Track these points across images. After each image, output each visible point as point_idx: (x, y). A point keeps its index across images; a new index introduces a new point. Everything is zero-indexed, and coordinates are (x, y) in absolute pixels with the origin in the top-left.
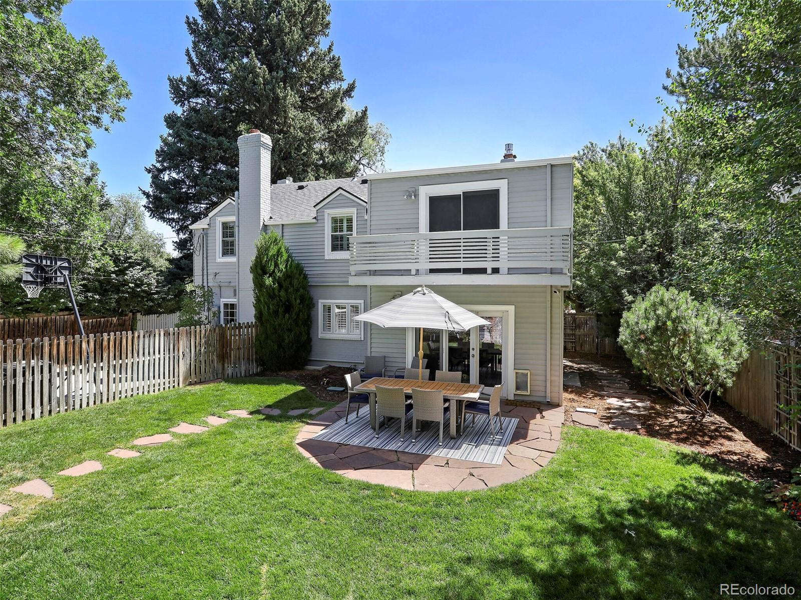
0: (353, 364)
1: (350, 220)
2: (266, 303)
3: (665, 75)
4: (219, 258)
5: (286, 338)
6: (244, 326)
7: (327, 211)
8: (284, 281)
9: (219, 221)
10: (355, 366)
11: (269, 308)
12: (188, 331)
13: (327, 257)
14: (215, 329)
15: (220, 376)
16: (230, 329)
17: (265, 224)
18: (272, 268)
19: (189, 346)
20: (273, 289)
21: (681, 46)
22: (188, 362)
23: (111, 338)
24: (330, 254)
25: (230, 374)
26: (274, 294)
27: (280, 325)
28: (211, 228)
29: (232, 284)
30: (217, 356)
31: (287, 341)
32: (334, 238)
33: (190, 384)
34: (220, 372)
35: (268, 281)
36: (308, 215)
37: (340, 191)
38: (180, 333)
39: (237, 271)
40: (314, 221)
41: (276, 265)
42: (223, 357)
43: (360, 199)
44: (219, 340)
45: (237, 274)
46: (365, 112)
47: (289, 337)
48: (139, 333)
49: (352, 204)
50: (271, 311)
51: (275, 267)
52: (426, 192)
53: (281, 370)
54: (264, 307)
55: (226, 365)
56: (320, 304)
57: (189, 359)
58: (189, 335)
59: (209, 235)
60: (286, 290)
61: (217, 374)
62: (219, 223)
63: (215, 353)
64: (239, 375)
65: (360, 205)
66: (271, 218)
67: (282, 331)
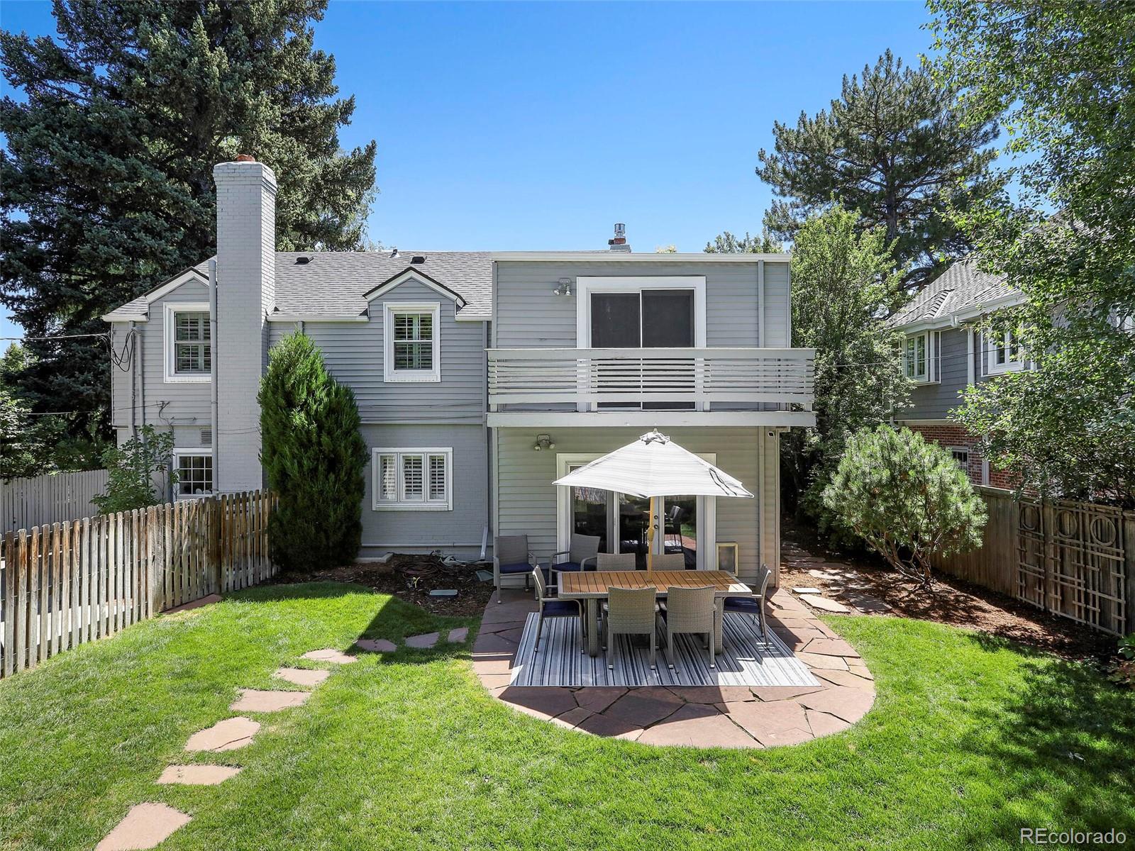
0: (435, 550)
1: (426, 321)
2: (294, 456)
3: (757, 157)
4: (170, 376)
5: (332, 513)
6: (251, 498)
7: (387, 305)
8: (326, 417)
9: (170, 309)
10: (438, 551)
11: (300, 465)
12: (161, 513)
13: (387, 379)
14: (204, 506)
15: (212, 589)
16: (231, 503)
17: (269, 319)
18: (304, 396)
19: (161, 541)
20: (308, 432)
22: (161, 568)
23: (34, 537)
24: (391, 375)
25: (231, 584)
26: (310, 441)
27: (321, 492)
28: (152, 322)
29: (198, 423)
30: (208, 554)
31: (332, 519)
32: (399, 350)
33: (165, 610)
34: (213, 582)
35: (299, 418)
36: (352, 309)
37: (412, 274)
38: (149, 517)
39: (213, 399)
40: (365, 318)
41: (311, 392)
42: (217, 556)
43: (446, 288)
44: (212, 524)
45: (213, 406)
46: (371, 150)
47: (335, 511)
48: (82, 523)
49: (432, 295)
50: (305, 469)
51: (308, 394)
52: (586, 287)
53: (318, 569)
54: (292, 464)
55: (224, 568)
56: (374, 455)
57: (162, 564)
58: (161, 520)
59: (147, 334)
60: (330, 433)
61: (208, 586)
62: (170, 313)
63: (205, 549)
64: (244, 585)
65: (446, 297)
66: (276, 309)
67: (323, 502)
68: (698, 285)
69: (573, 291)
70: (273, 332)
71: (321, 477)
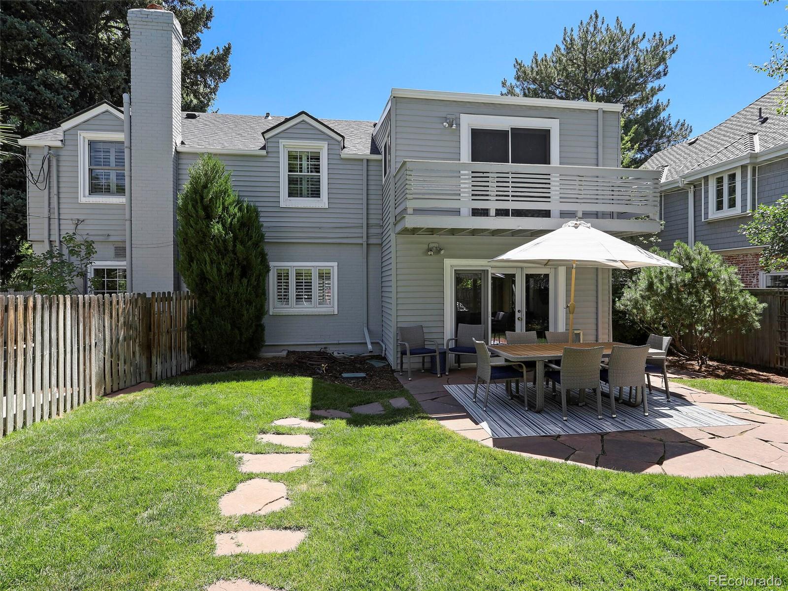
0: (323, 347)
1: (316, 158)
2: (212, 262)
4: (84, 196)
5: (245, 312)
6: (174, 298)
7: (283, 142)
8: (239, 229)
9: (84, 138)
10: (325, 348)
11: (219, 270)
12: (101, 303)
13: (282, 205)
14: (136, 300)
15: (144, 377)
16: (159, 300)
17: (178, 150)
18: (220, 209)
19: (102, 329)
20: (225, 241)
21: (518, 61)
22: (101, 355)
24: (286, 201)
25: (159, 374)
26: (226, 249)
27: (236, 294)
28: (67, 148)
29: (112, 239)
30: (139, 345)
31: (245, 317)
32: (292, 181)
33: (106, 395)
34: (144, 371)
35: (217, 228)
36: (254, 144)
37: (304, 117)
38: (92, 305)
39: (127, 217)
40: (264, 152)
41: (224, 209)
42: (148, 348)
43: (333, 130)
44: (143, 319)
45: (128, 223)
47: (248, 310)
48: (35, 298)
49: (323, 137)
50: (223, 272)
51: (223, 209)
52: (468, 122)
53: (232, 361)
54: (212, 268)
55: (154, 359)
56: (272, 268)
57: (102, 351)
58: (101, 310)
59: (62, 158)
60: (242, 243)
61: (140, 374)
62: (84, 141)
63: (137, 341)
64: (169, 375)
65: (333, 138)
66: (183, 143)
67: (238, 302)
68: (553, 125)
69: (458, 125)
70: (181, 161)
71: (236, 281)
